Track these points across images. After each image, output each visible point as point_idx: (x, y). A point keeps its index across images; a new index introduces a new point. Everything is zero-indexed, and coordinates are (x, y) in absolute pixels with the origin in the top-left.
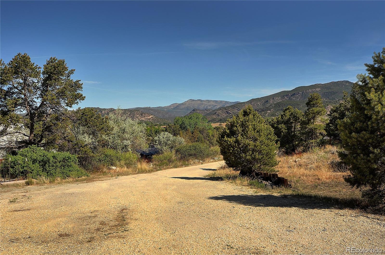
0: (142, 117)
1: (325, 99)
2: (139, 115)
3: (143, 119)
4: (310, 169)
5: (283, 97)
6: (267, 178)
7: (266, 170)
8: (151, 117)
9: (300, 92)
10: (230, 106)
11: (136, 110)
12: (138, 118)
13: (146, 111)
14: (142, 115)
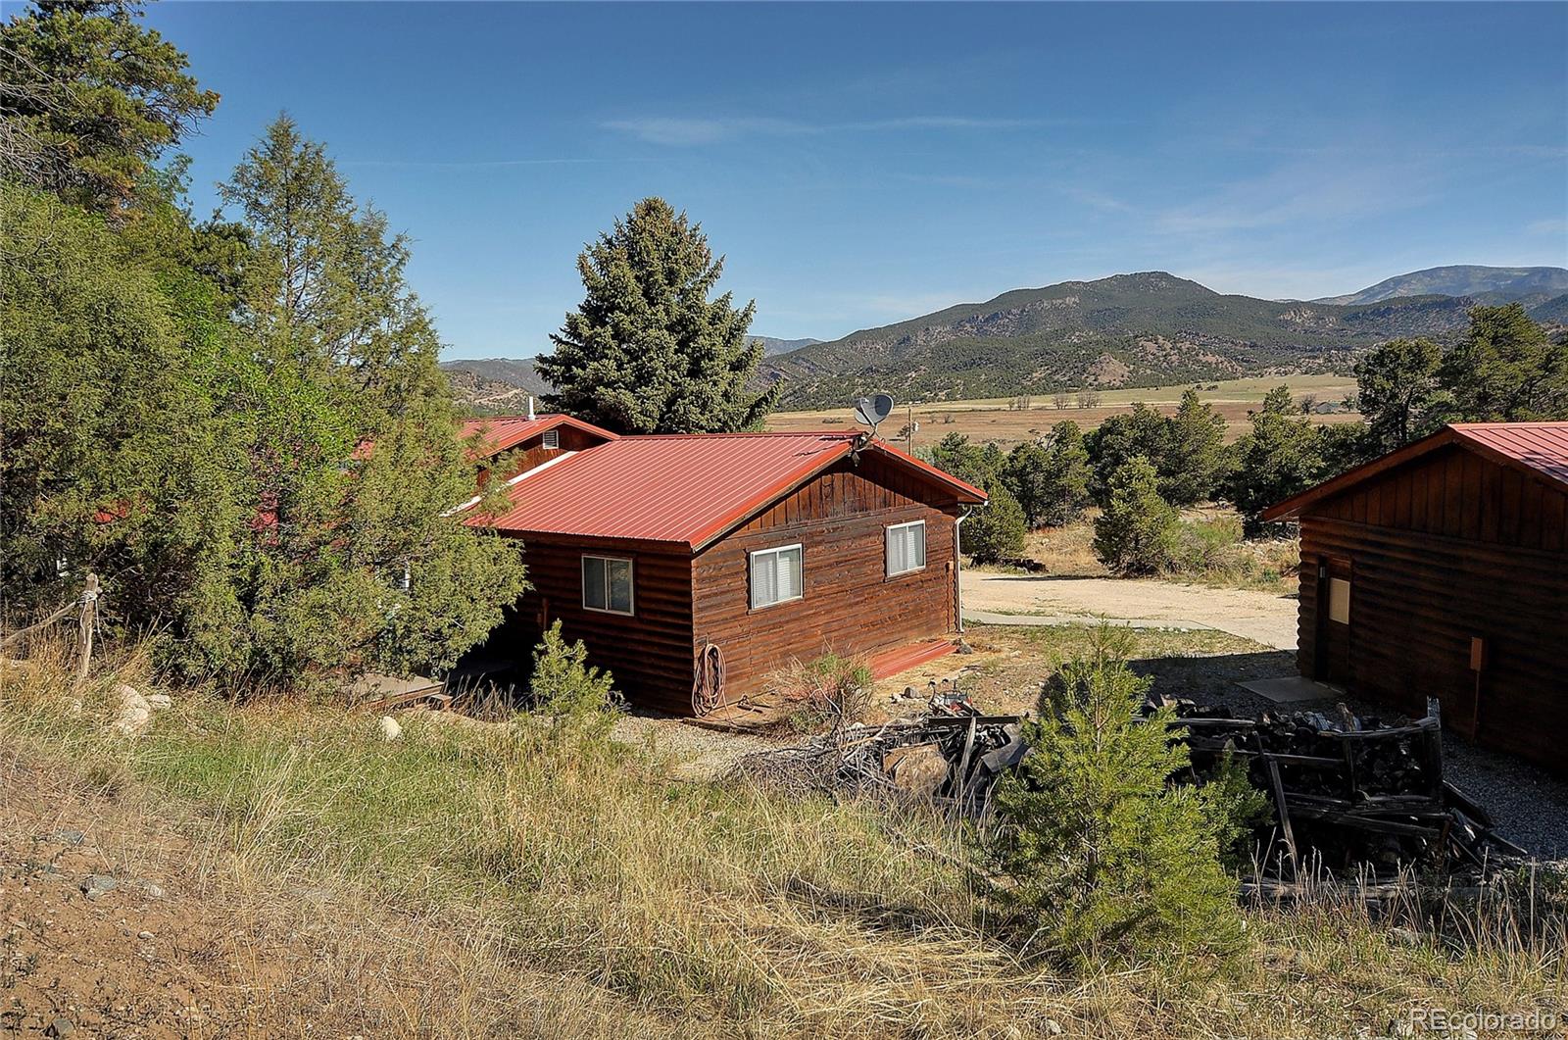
0: (480, 396)
1: (1091, 333)
2: (469, 388)
3: (484, 401)
4: (1066, 553)
5: (958, 326)
6: (1018, 564)
7: (1015, 555)
8: (511, 394)
9: (1013, 310)
10: (784, 357)
11: (460, 372)
12: (466, 398)
13: (491, 372)
14: (479, 387)
